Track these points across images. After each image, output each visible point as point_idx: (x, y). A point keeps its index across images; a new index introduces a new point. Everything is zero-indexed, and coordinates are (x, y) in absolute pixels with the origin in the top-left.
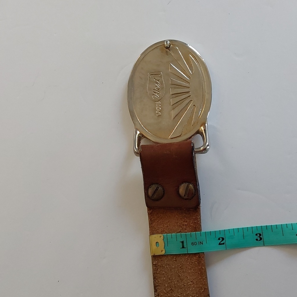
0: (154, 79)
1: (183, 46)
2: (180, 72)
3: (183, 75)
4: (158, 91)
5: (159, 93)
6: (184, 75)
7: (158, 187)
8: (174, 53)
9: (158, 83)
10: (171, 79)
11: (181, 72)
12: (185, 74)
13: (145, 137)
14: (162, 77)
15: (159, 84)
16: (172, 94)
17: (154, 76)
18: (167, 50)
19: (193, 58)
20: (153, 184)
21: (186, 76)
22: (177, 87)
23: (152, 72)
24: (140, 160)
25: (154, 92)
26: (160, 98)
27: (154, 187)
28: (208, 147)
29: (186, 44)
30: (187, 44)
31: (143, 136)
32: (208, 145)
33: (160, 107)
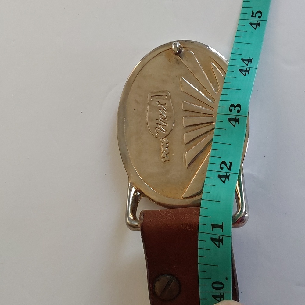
0: (157, 103)
1: (202, 48)
2: (197, 90)
3: (203, 95)
4: (164, 122)
5: (165, 124)
6: (205, 96)
7: (170, 280)
8: (187, 61)
9: (164, 110)
10: (183, 102)
11: (199, 91)
12: (205, 94)
13: (145, 195)
14: (170, 99)
15: (166, 111)
16: (186, 127)
17: (157, 98)
18: (178, 57)
19: (217, 68)
20: (162, 275)
21: (207, 98)
22: (194, 114)
23: (155, 93)
24: (141, 237)
25: (157, 123)
26: (167, 133)
27: (164, 279)
28: (246, 215)
29: (206, 46)
30: (208, 46)
31: (142, 193)
32: (245, 213)
33: (167, 147)
